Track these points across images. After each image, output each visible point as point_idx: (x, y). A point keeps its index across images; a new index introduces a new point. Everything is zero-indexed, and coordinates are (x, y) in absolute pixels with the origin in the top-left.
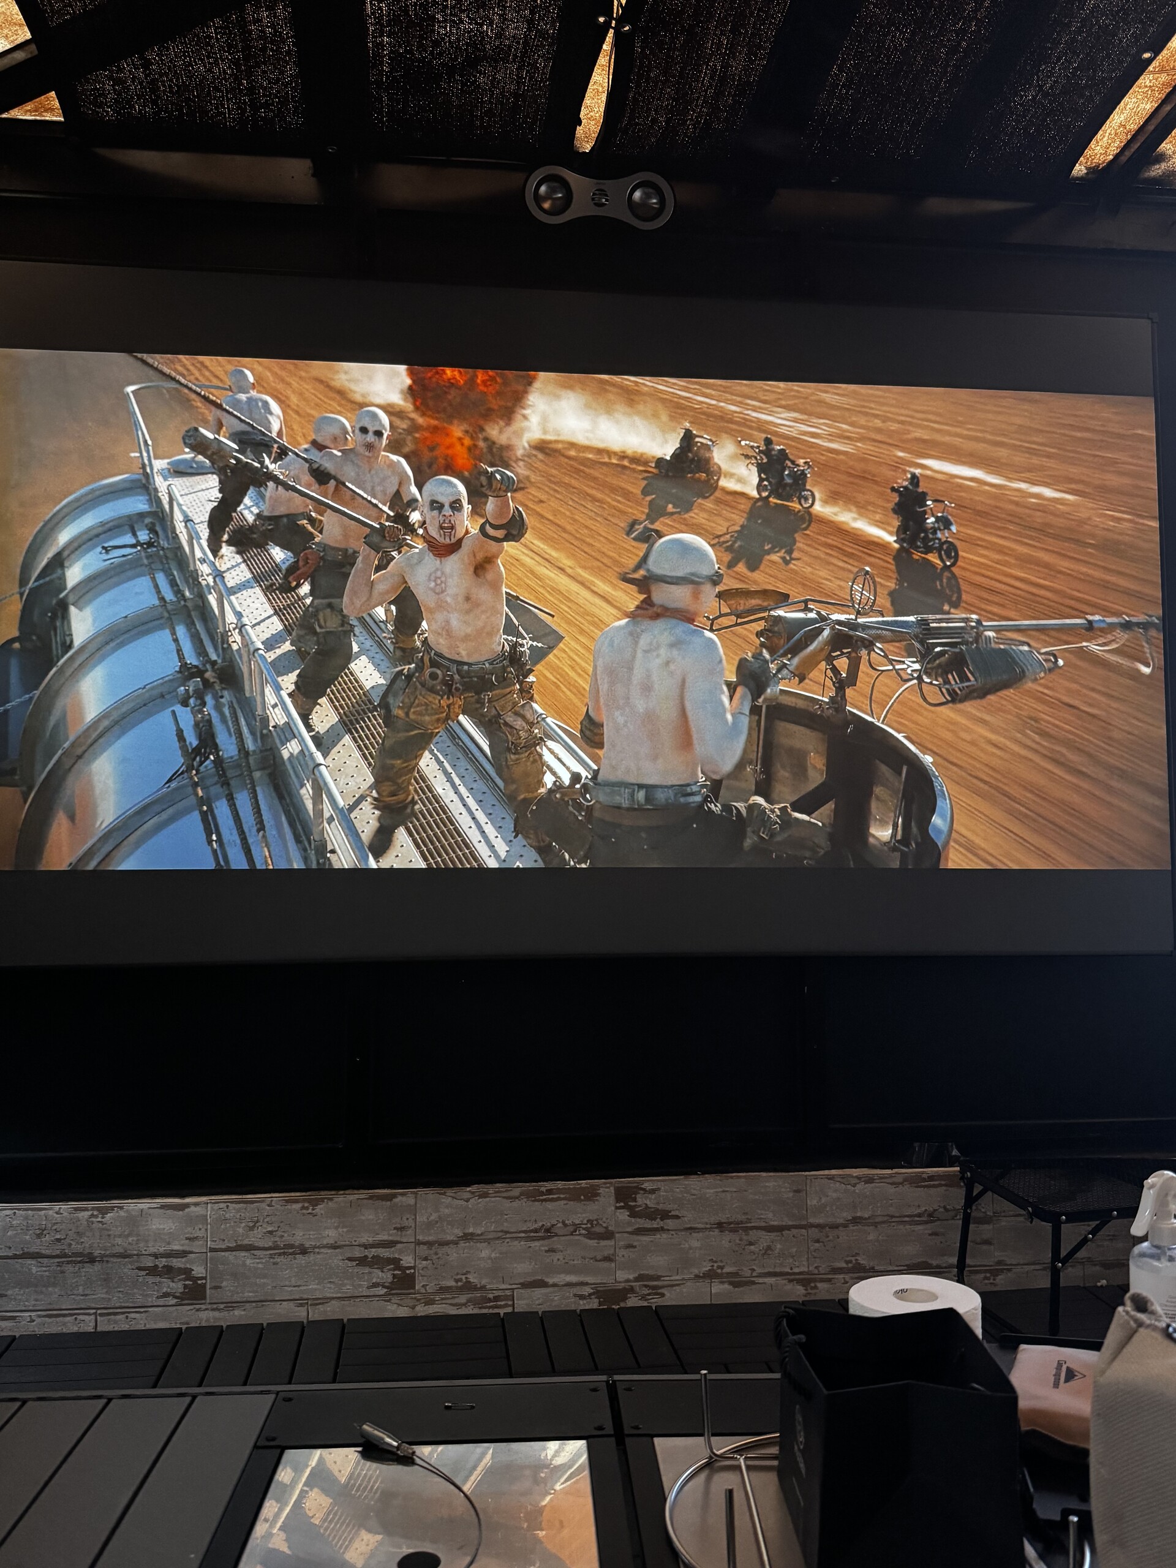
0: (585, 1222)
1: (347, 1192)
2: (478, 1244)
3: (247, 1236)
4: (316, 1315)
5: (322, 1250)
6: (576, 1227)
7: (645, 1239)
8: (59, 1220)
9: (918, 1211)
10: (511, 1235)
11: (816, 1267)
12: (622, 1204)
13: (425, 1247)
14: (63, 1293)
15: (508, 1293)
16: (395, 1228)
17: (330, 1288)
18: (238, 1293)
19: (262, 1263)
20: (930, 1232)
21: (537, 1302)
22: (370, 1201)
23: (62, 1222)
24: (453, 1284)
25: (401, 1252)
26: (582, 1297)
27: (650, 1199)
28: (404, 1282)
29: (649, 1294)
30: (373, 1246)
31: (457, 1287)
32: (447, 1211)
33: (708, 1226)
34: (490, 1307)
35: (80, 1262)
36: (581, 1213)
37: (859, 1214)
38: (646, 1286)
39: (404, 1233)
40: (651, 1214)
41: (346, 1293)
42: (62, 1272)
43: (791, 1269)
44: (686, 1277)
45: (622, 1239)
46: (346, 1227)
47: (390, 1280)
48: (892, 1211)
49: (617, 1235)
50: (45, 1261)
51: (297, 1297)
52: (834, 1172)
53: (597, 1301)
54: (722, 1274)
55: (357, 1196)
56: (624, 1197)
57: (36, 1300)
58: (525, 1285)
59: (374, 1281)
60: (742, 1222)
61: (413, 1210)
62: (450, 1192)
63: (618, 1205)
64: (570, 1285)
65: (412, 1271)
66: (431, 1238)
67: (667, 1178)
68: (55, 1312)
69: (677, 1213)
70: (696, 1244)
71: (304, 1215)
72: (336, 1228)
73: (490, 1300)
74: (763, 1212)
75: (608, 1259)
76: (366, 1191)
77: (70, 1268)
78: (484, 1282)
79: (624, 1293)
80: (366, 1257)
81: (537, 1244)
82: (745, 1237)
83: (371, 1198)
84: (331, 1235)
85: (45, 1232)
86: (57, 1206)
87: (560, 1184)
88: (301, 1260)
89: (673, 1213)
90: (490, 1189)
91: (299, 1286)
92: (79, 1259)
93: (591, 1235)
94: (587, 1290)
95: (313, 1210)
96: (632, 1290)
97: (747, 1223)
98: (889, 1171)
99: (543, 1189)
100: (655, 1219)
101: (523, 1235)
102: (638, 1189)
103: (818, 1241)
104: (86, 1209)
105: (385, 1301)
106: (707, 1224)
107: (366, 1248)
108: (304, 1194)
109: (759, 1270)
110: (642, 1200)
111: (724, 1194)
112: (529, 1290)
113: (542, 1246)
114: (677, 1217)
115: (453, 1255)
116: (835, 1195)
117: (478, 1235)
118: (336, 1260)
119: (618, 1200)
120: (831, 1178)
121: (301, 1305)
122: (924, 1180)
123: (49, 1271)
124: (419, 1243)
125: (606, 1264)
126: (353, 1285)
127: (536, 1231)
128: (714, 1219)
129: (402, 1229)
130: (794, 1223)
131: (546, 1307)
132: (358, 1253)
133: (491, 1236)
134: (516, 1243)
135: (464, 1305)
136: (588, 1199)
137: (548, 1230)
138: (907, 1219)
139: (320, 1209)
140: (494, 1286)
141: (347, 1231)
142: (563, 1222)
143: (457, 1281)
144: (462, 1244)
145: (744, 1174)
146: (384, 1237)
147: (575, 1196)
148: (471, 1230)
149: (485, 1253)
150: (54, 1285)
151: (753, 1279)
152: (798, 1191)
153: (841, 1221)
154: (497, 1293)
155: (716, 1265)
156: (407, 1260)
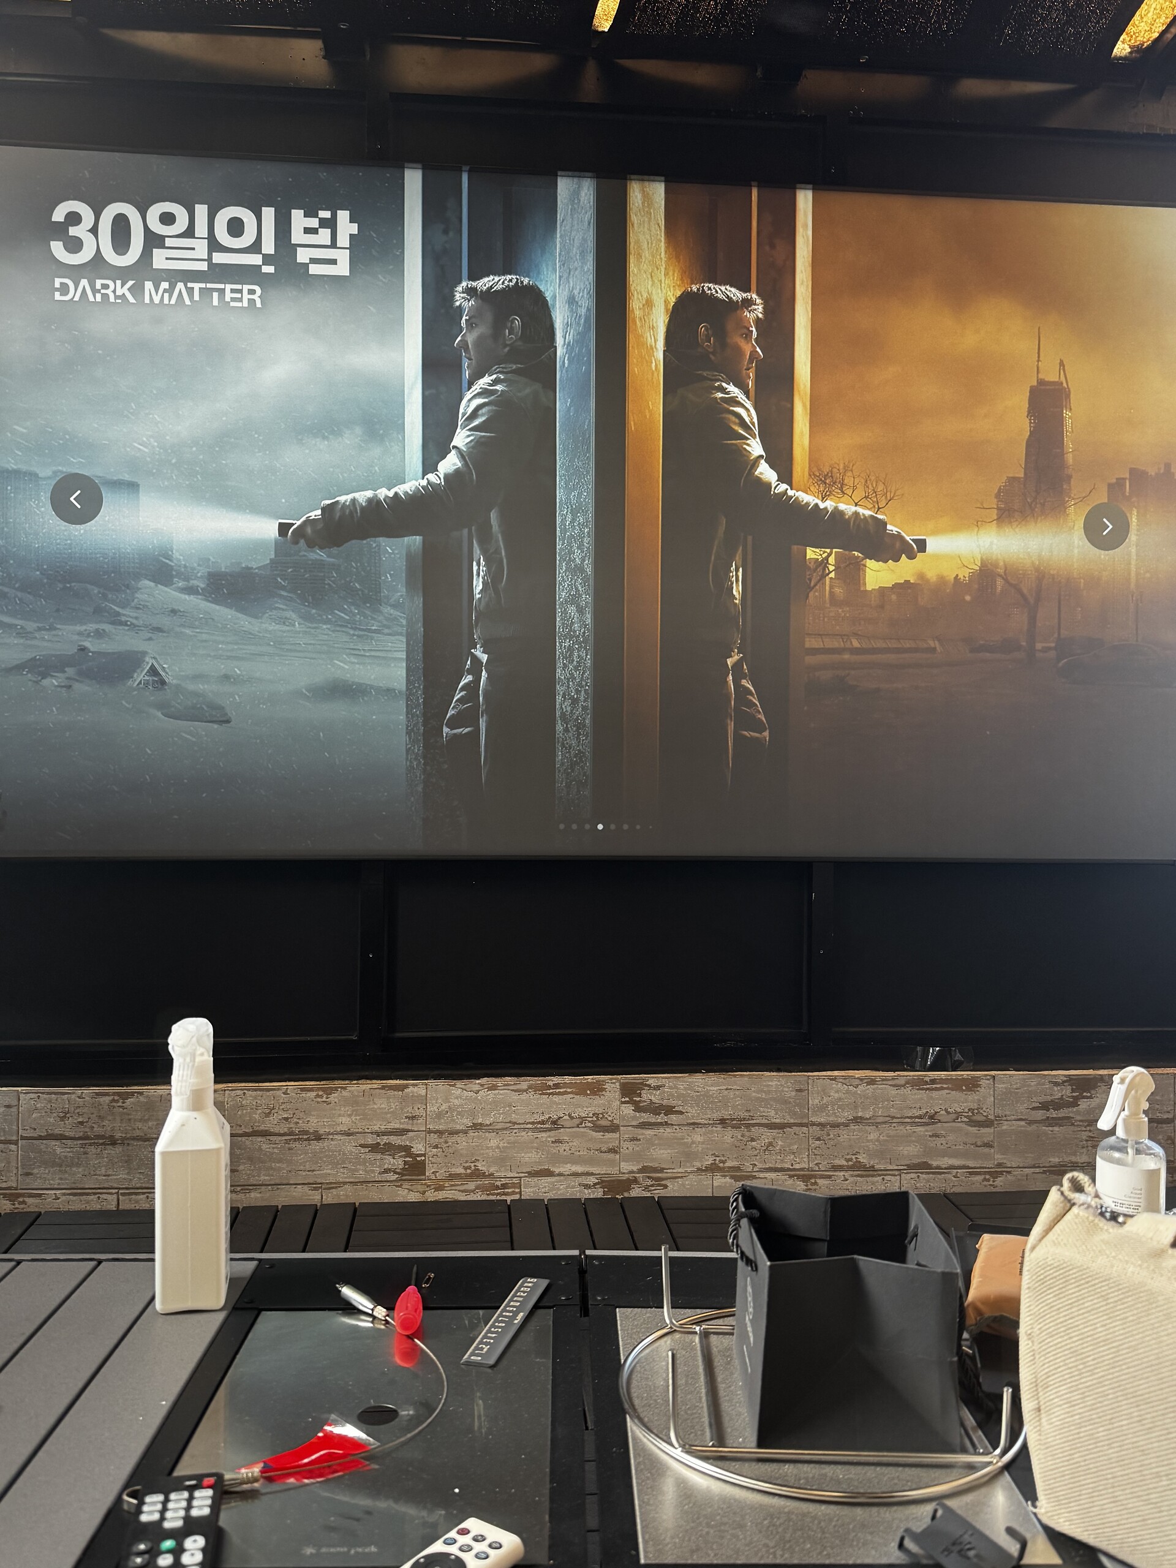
0: (591, 1115)
1: (360, 1082)
2: (487, 1134)
3: (263, 1122)
4: (330, 1198)
5: (336, 1137)
6: (583, 1119)
7: (649, 1133)
8: (81, 1104)
9: (921, 1113)
10: (519, 1126)
11: (816, 1164)
12: (627, 1099)
13: (436, 1136)
14: (86, 1173)
15: (515, 1181)
16: (406, 1117)
17: (344, 1173)
18: (254, 1176)
19: (276, 1148)
20: (930, 1133)
21: (543, 1190)
22: (381, 1091)
23: (84, 1106)
24: (463, 1171)
25: (412, 1139)
26: (587, 1186)
27: (655, 1095)
28: (415, 1168)
29: (652, 1186)
30: (384, 1133)
31: (466, 1175)
32: (456, 1101)
33: (711, 1122)
34: (498, 1194)
35: (102, 1144)
36: (587, 1107)
37: (860, 1114)
38: (649, 1177)
39: (415, 1121)
40: (656, 1109)
41: (358, 1177)
42: (85, 1153)
43: (792, 1166)
44: (689, 1170)
45: (626, 1132)
46: (359, 1115)
47: (401, 1167)
48: (893, 1112)
49: (622, 1128)
50: (69, 1142)
51: (312, 1182)
52: (836, 1073)
53: (600, 1190)
54: (724, 1168)
55: (370, 1086)
56: (629, 1093)
57: (61, 1179)
58: (532, 1174)
59: (386, 1167)
60: (744, 1119)
61: (424, 1100)
62: (459, 1084)
63: (623, 1100)
64: (576, 1174)
65: (423, 1158)
66: (441, 1127)
67: (672, 1075)
68: (79, 1191)
69: (681, 1109)
70: (698, 1138)
71: (318, 1102)
72: (350, 1116)
73: (497, 1188)
74: (766, 1110)
75: (613, 1151)
76: (379, 1082)
77: (92, 1150)
78: (492, 1170)
79: (628, 1184)
80: (378, 1144)
81: (544, 1134)
82: (747, 1134)
83: (383, 1088)
84: (345, 1122)
85: (68, 1115)
86: (79, 1091)
87: (567, 1079)
88: (316, 1146)
89: (676, 1109)
90: (500, 1082)
91: (313, 1171)
92: (101, 1141)
93: (597, 1128)
94: (592, 1180)
95: (327, 1098)
96: (635, 1181)
97: (749, 1120)
98: (891, 1074)
99: (551, 1083)
100: (659, 1114)
101: (530, 1126)
102: (643, 1085)
103: (819, 1139)
104: (107, 1094)
105: (397, 1186)
106: (710, 1119)
107: (378, 1136)
108: (318, 1083)
109: (760, 1166)
110: (646, 1096)
111: (726, 1092)
112: (536, 1179)
113: (549, 1137)
114: (681, 1113)
115: (462, 1143)
116: (836, 1095)
117: (487, 1125)
118: (349, 1146)
119: (623, 1095)
120: (834, 1079)
121: (315, 1189)
122: (926, 1083)
123: (71, 1152)
124: (430, 1132)
125: (611, 1156)
126: (365, 1171)
127: (543, 1122)
128: (717, 1115)
129: (413, 1118)
130: (796, 1121)
131: (551, 1195)
132: (370, 1140)
133: (499, 1126)
134: (523, 1133)
135: (473, 1191)
136: (594, 1093)
137: (554, 1123)
138: (909, 1120)
139: (334, 1097)
140: (503, 1175)
141: (360, 1119)
142: (570, 1115)
143: (466, 1168)
144: (471, 1134)
145: (748, 1073)
146: (395, 1125)
147: (581, 1090)
148: (480, 1121)
149: (493, 1143)
150: (78, 1165)
151: (754, 1174)
152: (800, 1090)
153: (843, 1120)
154: (504, 1181)
155: (718, 1159)
156: (418, 1148)
